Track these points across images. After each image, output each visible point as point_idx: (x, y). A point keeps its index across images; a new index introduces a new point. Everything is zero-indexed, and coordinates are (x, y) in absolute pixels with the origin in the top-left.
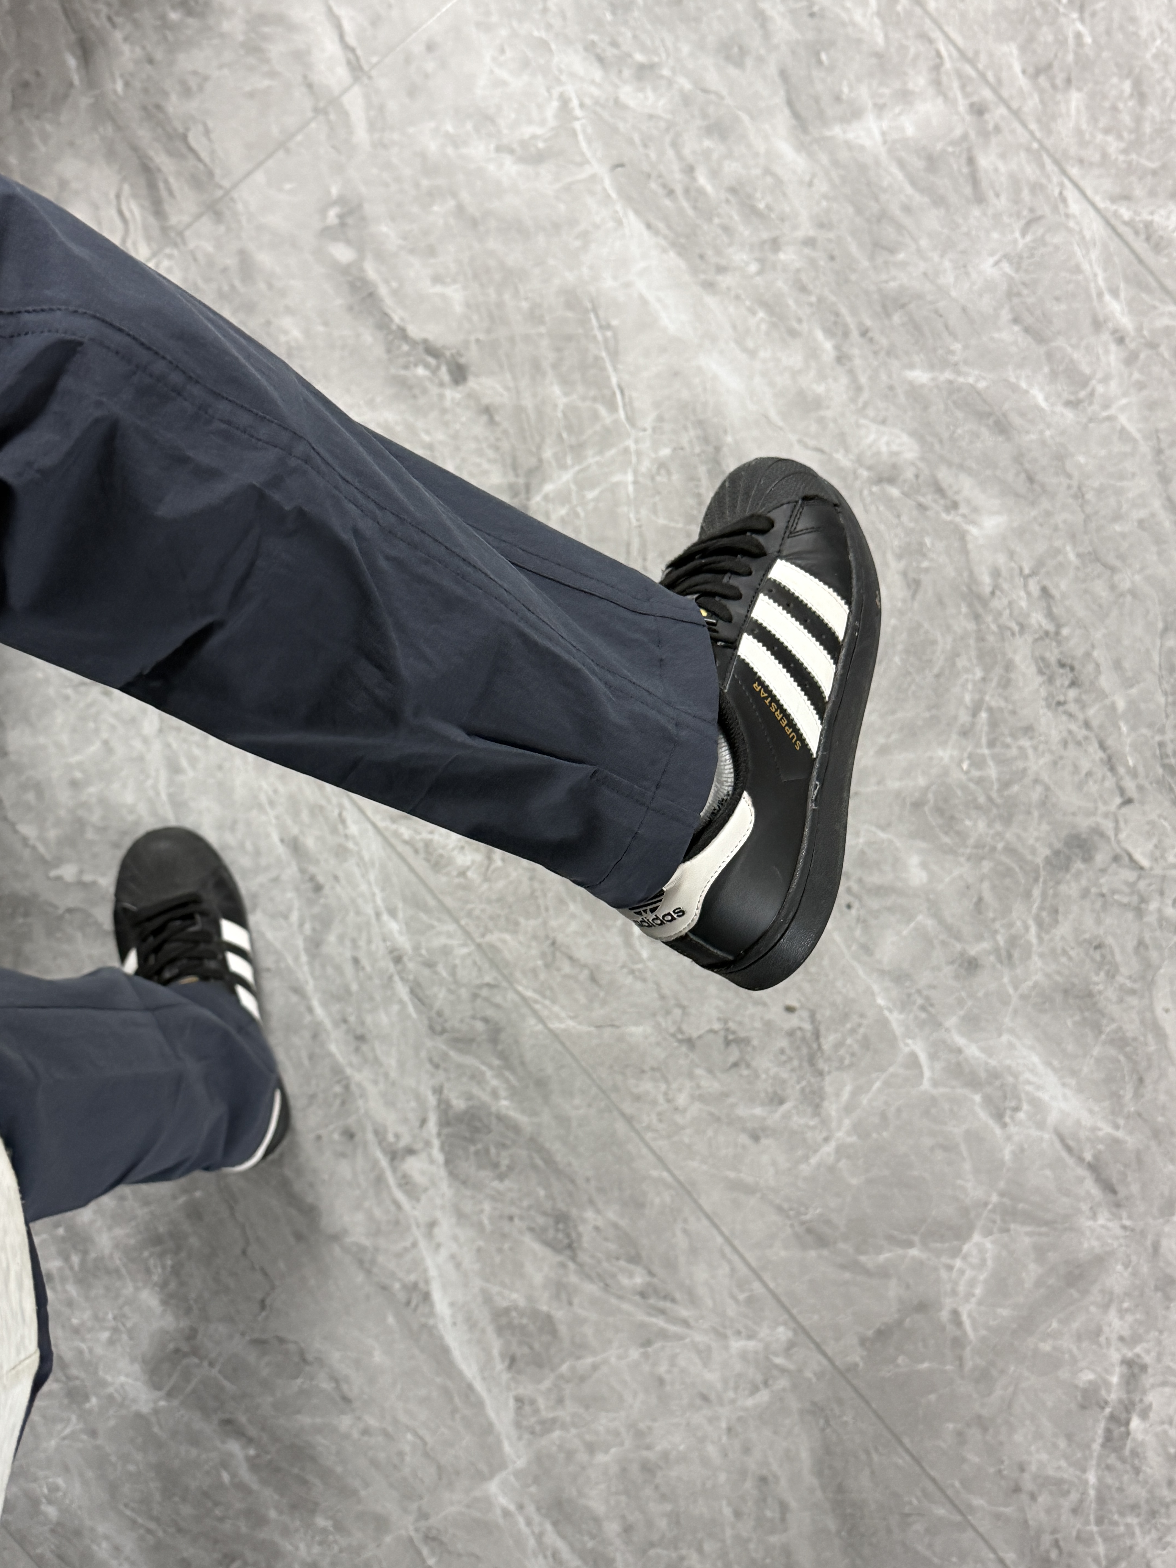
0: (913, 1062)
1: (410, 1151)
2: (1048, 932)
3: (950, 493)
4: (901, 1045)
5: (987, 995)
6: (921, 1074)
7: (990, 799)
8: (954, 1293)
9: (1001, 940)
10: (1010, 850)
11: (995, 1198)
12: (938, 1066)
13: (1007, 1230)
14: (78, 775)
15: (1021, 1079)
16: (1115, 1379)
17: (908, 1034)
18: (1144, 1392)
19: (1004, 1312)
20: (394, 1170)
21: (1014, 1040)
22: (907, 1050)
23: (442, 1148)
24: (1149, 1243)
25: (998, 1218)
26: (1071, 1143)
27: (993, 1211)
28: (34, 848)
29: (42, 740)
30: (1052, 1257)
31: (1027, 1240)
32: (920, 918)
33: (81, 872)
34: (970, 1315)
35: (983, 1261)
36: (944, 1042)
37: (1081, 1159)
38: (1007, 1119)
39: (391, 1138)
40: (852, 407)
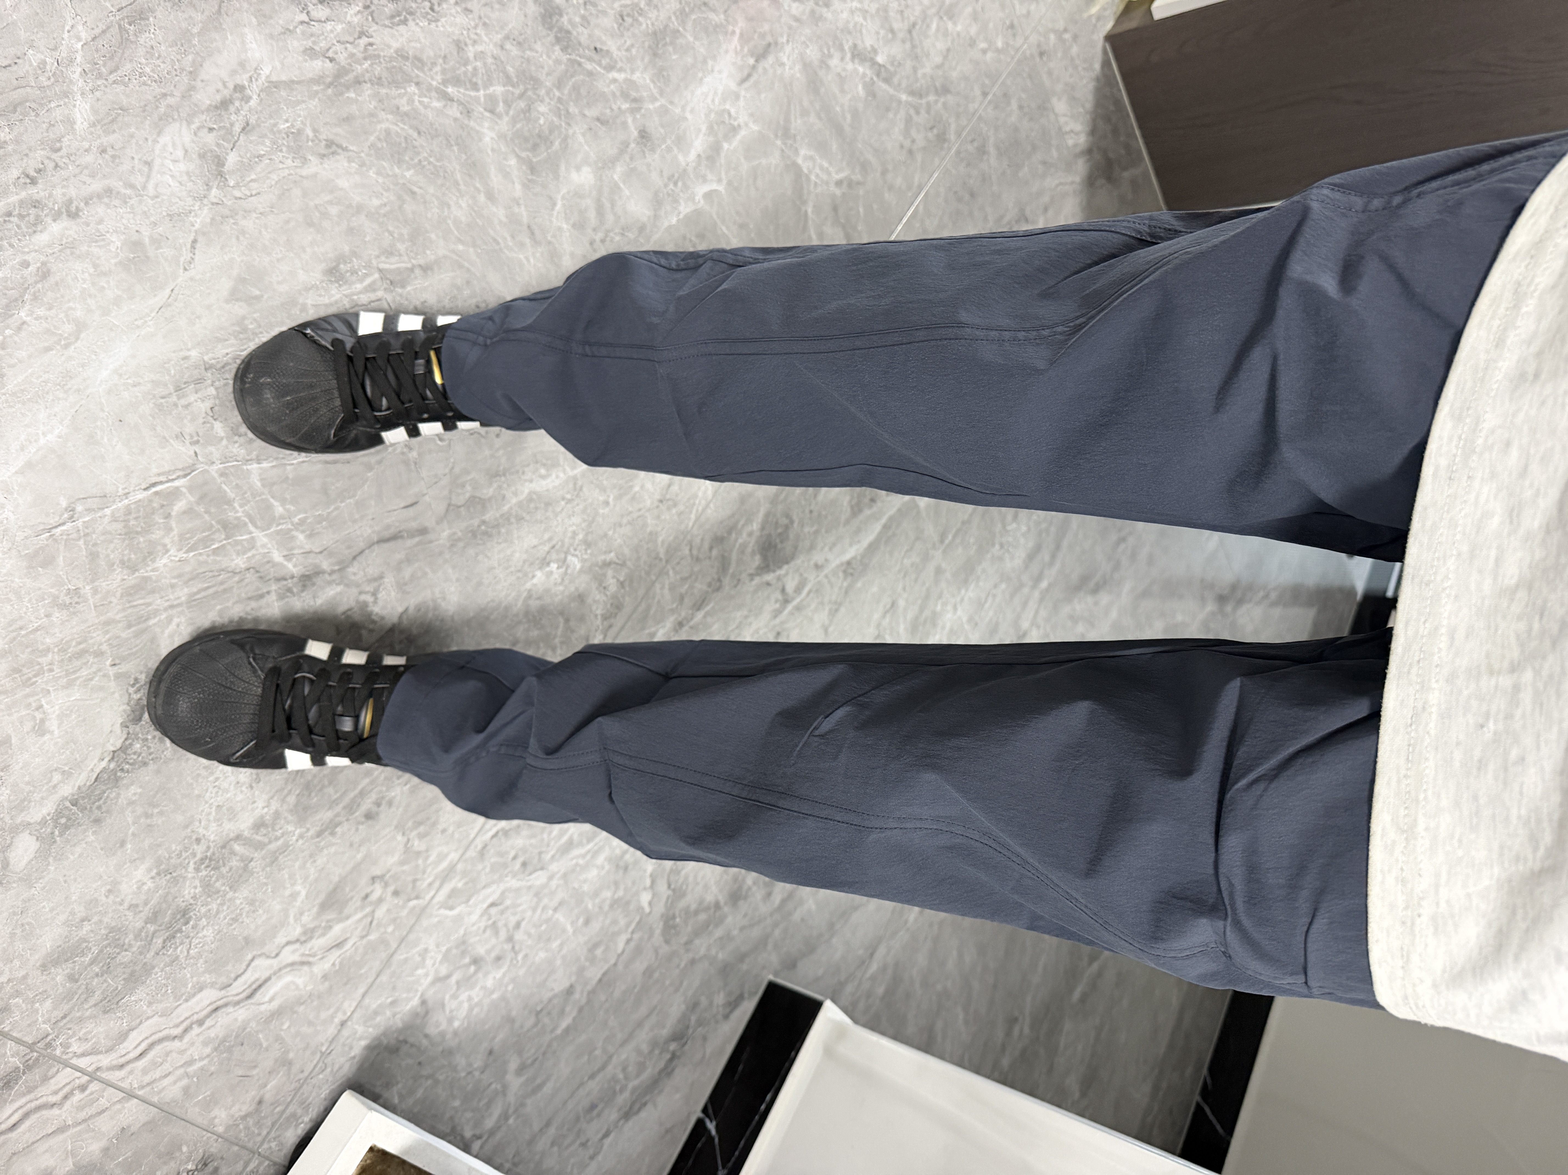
0: (708, 196)
1: (783, 590)
2: (616, 62)
3: (226, 93)
4: (699, 206)
5: (663, 126)
6: (716, 190)
7: (521, 96)
8: (827, 183)
9: (625, 106)
10: (559, 85)
11: (779, 142)
12: (710, 176)
13: (795, 136)
14: (581, 921)
15: (712, 107)
16: (861, 69)
17: (691, 199)
18: (865, 48)
19: (834, 146)
20: (793, 599)
21: (688, 108)
22: (702, 202)
23: (780, 567)
24: (794, 24)
25: (790, 142)
26: (746, 73)
27: (785, 144)
28: (633, 933)
29: (559, 962)
30: (806, 103)
31: (799, 121)
32: (616, 177)
33: (645, 889)
34: (837, 173)
35: (811, 158)
36: (695, 168)
37: (754, 67)
38: (736, 124)
39: (778, 606)
40: (134, 201)
